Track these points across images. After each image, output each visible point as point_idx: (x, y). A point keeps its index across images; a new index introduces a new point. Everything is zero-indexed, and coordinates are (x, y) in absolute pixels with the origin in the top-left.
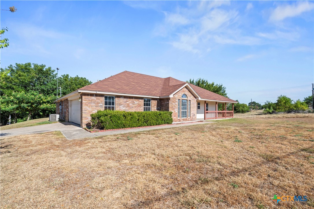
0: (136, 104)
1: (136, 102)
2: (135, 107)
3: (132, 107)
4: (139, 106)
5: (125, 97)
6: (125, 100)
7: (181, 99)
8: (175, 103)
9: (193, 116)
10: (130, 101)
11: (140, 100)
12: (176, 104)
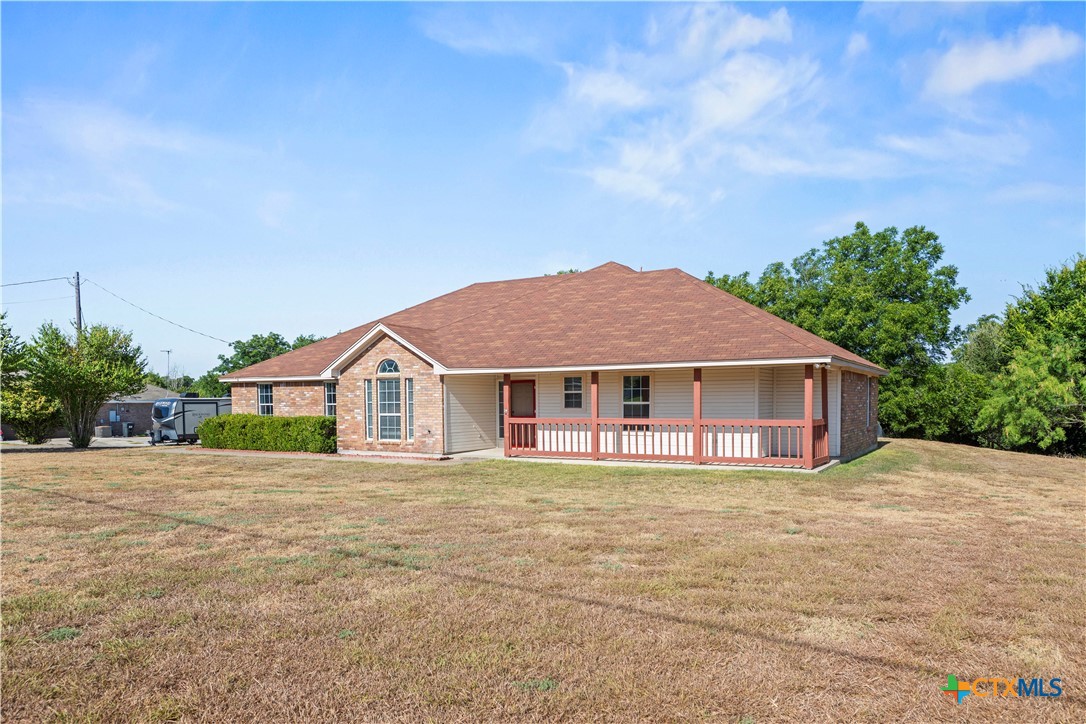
0: (308, 398)
1: (308, 392)
2: (307, 405)
3: (301, 406)
4: (315, 402)
5: (288, 384)
6: (288, 389)
7: (374, 378)
8: (353, 391)
9: (424, 436)
10: (297, 390)
11: (316, 388)
12: (356, 396)
